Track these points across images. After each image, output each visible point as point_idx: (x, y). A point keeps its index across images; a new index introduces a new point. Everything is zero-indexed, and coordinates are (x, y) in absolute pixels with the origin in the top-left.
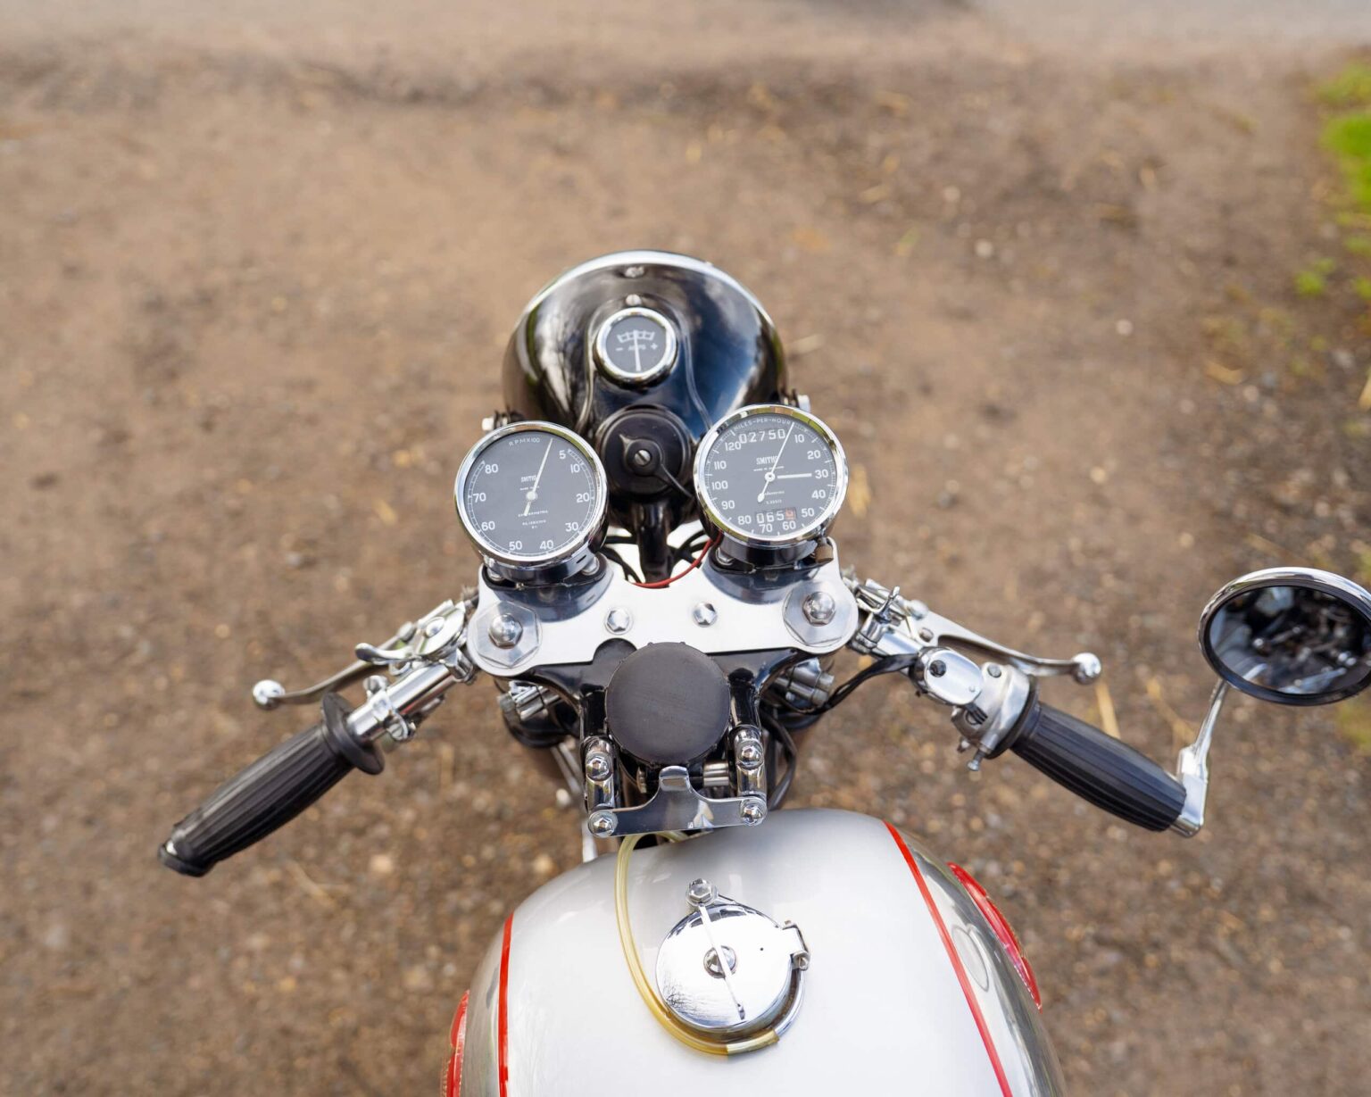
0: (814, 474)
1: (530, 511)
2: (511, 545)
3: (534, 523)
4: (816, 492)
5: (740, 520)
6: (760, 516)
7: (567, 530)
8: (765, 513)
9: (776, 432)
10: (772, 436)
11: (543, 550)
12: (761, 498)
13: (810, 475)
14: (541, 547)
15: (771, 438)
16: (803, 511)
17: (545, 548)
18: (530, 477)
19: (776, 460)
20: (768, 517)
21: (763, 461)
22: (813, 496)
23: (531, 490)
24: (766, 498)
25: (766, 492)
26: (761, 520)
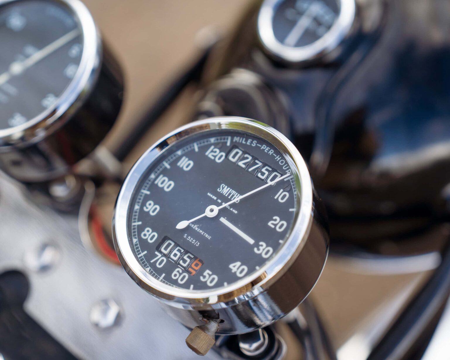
0: (257, 245)
4: (238, 264)
5: (145, 232)
6: (169, 244)
8: (177, 245)
9: (270, 173)
10: (263, 174)
12: (182, 225)
13: (251, 241)
15: (259, 175)
16: (207, 272)
19: (238, 198)
20: (175, 251)
21: (225, 190)
22: (231, 266)
24: (188, 229)
25: (192, 223)
26: (166, 249)
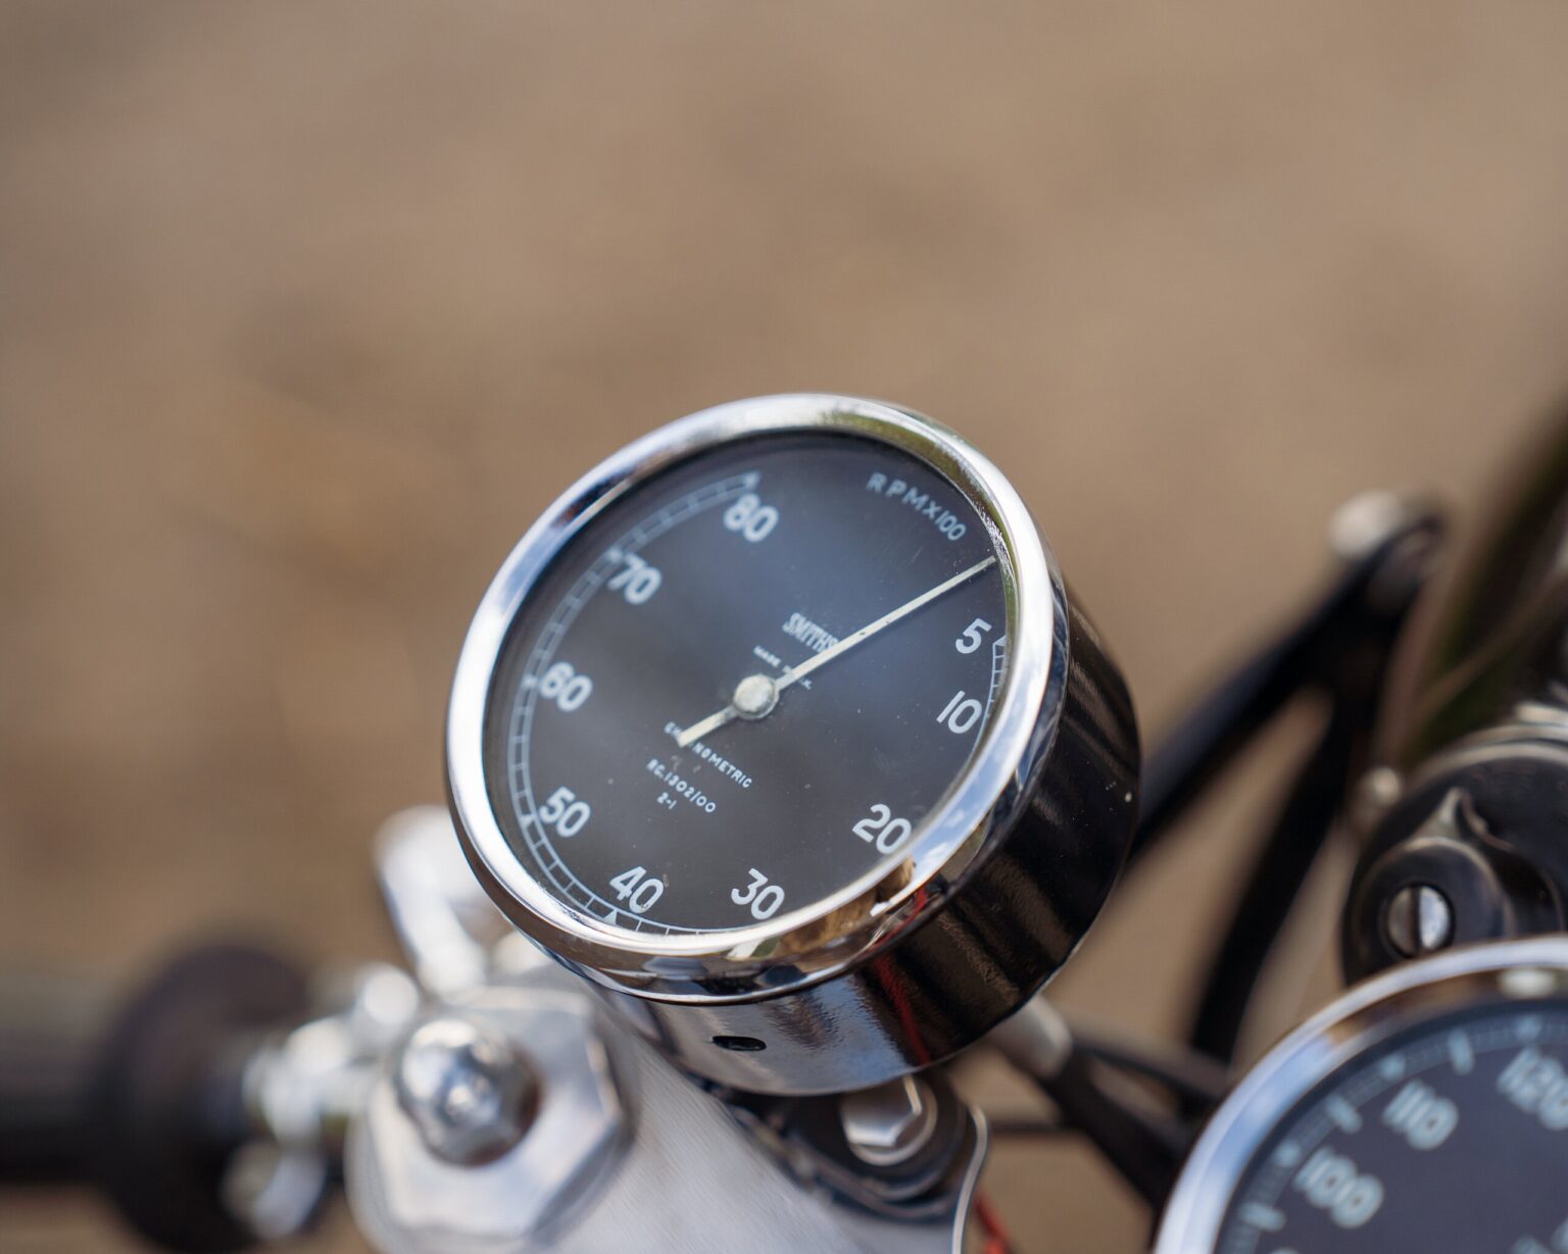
1: (704, 740)
2: (555, 800)
3: (681, 785)
7: (735, 893)
11: (611, 894)
14: (616, 883)
17: (624, 891)
18: (818, 631)
23: (775, 673)
